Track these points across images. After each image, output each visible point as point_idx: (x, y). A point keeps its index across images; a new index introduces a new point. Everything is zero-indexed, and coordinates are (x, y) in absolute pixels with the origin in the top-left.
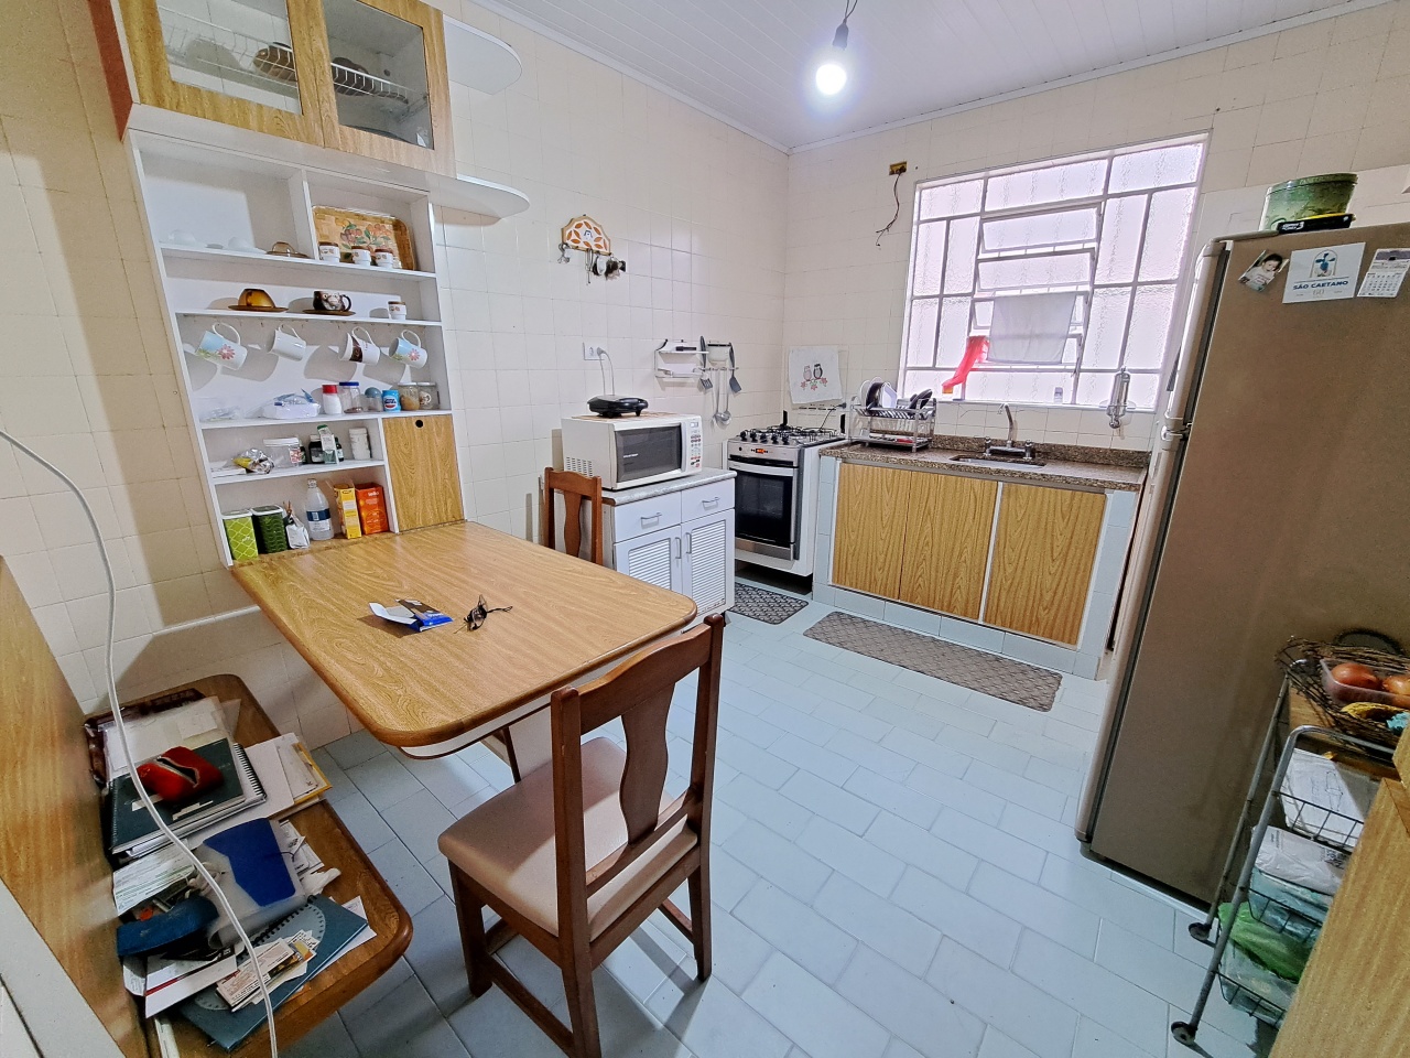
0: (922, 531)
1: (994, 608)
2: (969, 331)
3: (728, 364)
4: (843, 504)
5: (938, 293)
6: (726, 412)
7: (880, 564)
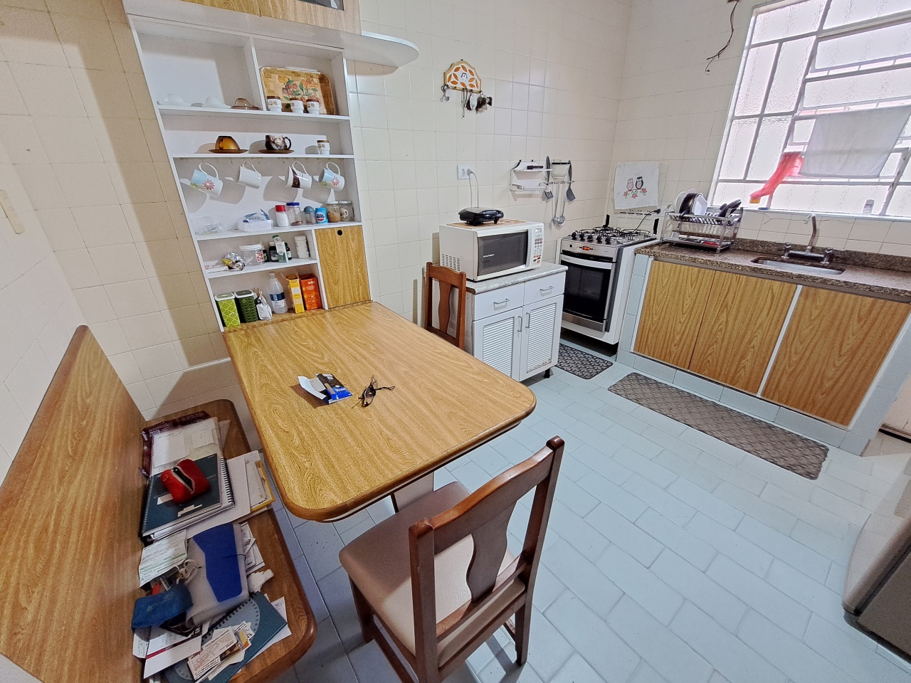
0: (718, 319)
1: (774, 387)
2: (785, 147)
3: (566, 179)
4: (650, 293)
5: (759, 113)
6: (562, 216)
7: (676, 342)
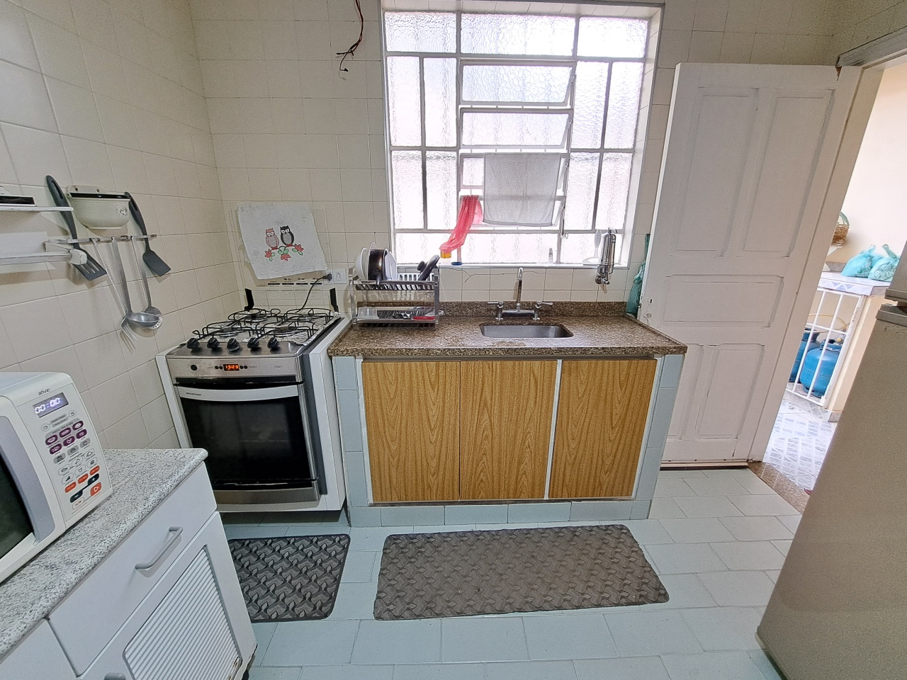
2: (458, 191)
3: (132, 229)
5: (419, 144)
6: (150, 309)
7: (432, 470)
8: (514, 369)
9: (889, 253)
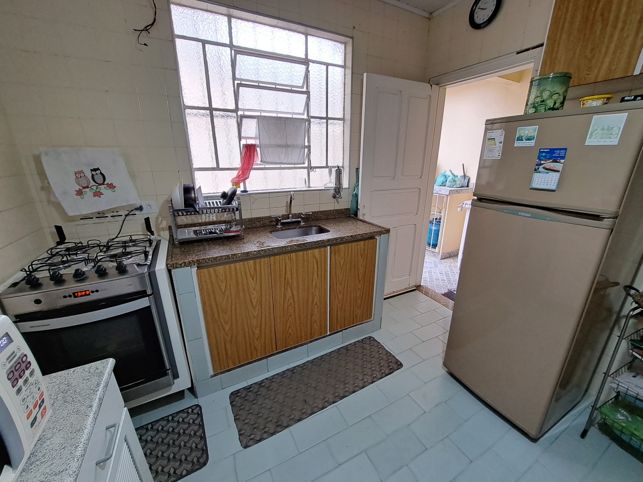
0: (285, 297)
2: (240, 140)
8: (304, 257)
9: (452, 174)
